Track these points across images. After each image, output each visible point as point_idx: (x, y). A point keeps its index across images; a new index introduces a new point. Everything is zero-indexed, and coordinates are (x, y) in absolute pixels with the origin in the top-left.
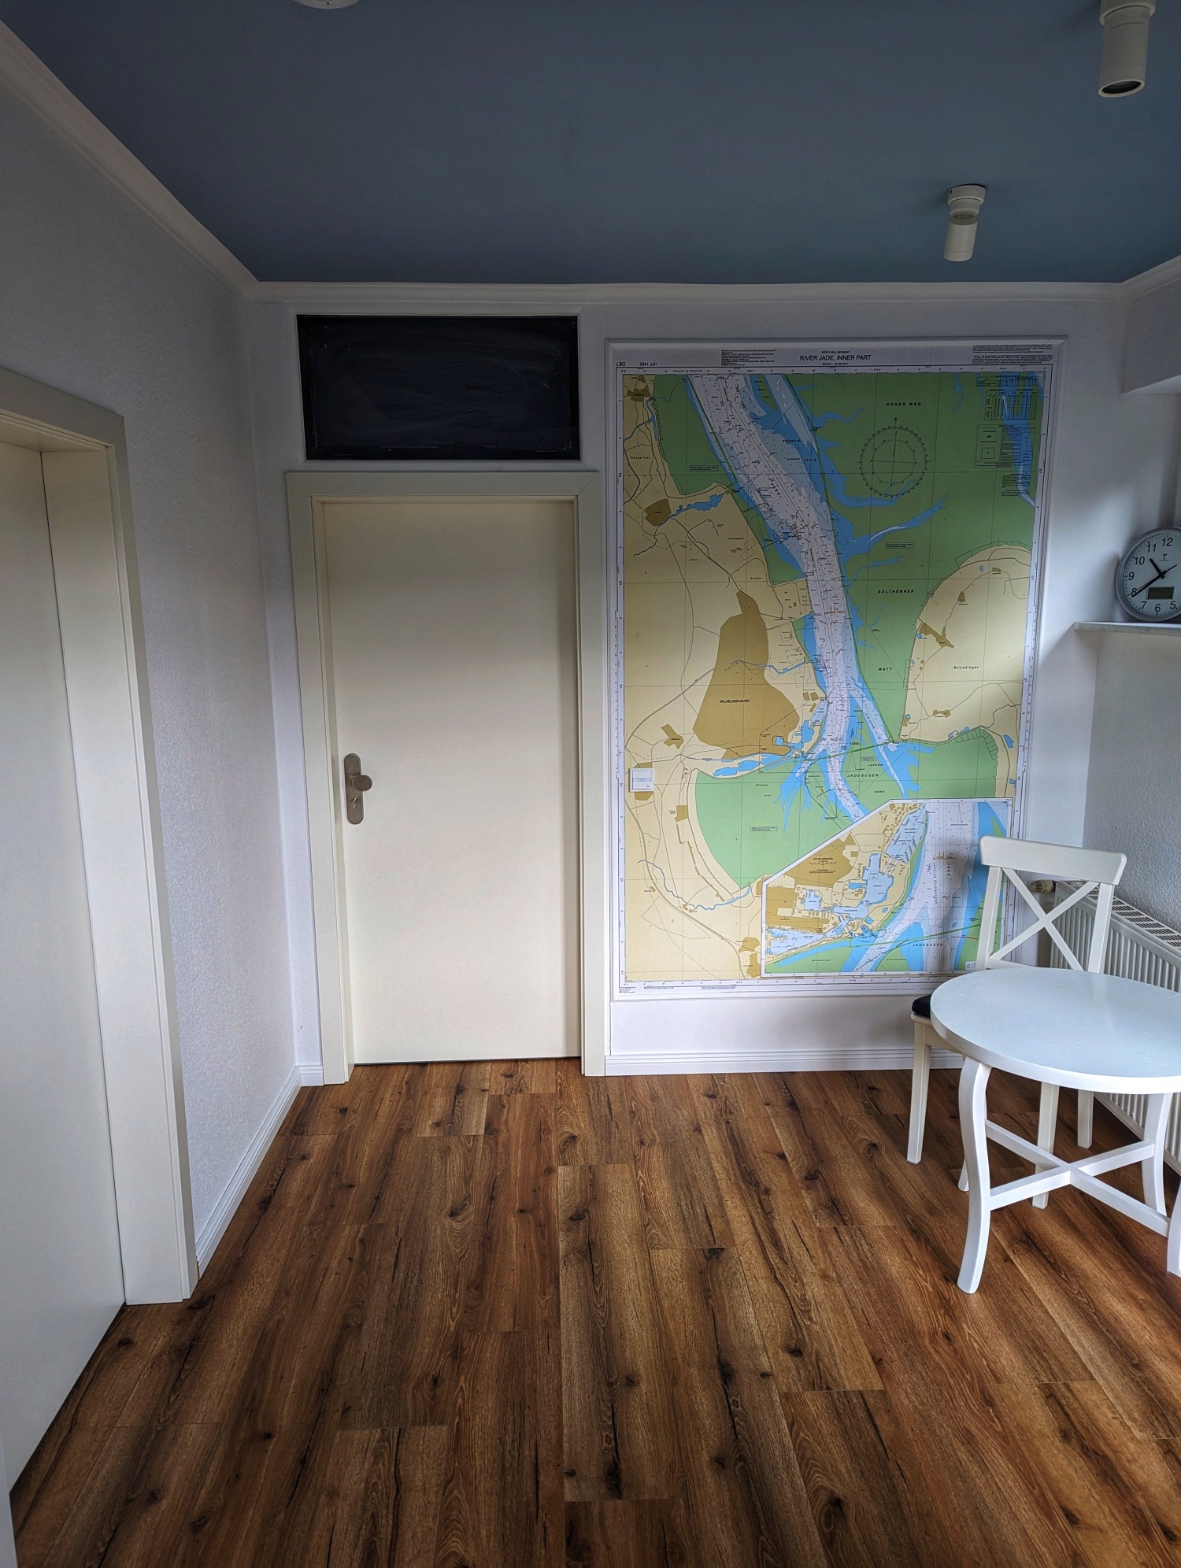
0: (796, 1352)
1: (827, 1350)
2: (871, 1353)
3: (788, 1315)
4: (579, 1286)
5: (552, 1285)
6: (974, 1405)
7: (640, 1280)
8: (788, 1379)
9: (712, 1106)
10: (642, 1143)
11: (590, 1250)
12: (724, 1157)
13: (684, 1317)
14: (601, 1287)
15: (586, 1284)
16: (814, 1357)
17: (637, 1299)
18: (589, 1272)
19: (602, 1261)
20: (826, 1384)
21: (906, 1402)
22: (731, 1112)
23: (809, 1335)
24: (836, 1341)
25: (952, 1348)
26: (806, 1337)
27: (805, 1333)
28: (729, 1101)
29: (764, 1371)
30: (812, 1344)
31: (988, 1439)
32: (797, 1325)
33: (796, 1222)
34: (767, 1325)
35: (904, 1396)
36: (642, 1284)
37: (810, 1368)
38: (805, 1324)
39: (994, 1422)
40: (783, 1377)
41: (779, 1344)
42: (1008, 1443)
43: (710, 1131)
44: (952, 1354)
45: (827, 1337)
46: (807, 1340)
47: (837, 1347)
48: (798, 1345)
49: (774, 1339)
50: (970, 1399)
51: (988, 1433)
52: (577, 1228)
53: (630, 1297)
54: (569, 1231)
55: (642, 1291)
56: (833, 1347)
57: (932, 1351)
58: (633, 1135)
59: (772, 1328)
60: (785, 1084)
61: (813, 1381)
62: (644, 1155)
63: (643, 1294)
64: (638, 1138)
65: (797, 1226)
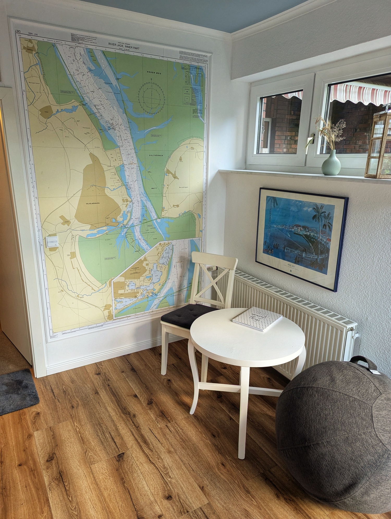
0: (169, 498)
1: (181, 491)
2: (198, 485)
3: (161, 478)
4: (60, 500)
5: (46, 506)
6: (243, 495)
7: (90, 485)
8: (170, 514)
9: (100, 379)
10: (73, 407)
11: (61, 476)
12: (111, 404)
13: (116, 498)
14: (72, 497)
15: (64, 498)
16: (177, 497)
17: (91, 497)
18: (63, 490)
19: (69, 481)
20: (186, 510)
21: (219, 505)
22: (108, 380)
23: (172, 486)
24: (183, 485)
25: (226, 469)
26: (171, 487)
27: (170, 486)
28: (106, 374)
29: (159, 514)
30: (174, 490)
31: (253, 511)
32: (166, 483)
33: (150, 428)
34: (153, 488)
35: (217, 502)
36: (91, 487)
37: (177, 504)
38: (169, 481)
39: (252, 501)
40: (168, 514)
41: (161, 496)
42: (261, 509)
43: (102, 392)
44: (227, 472)
45: (179, 484)
46: (172, 489)
47: (185, 487)
48: (169, 494)
49: (158, 495)
50: (241, 493)
51: (252, 507)
52: (52, 465)
53: (87, 497)
54: (48, 469)
55: (92, 491)
56: (183, 488)
57: (220, 474)
58: (68, 403)
59: (155, 488)
60: (127, 361)
61: (181, 511)
62: (75, 413)
63: (93, 493)
64: (70, 405)
65: (151, 429)
